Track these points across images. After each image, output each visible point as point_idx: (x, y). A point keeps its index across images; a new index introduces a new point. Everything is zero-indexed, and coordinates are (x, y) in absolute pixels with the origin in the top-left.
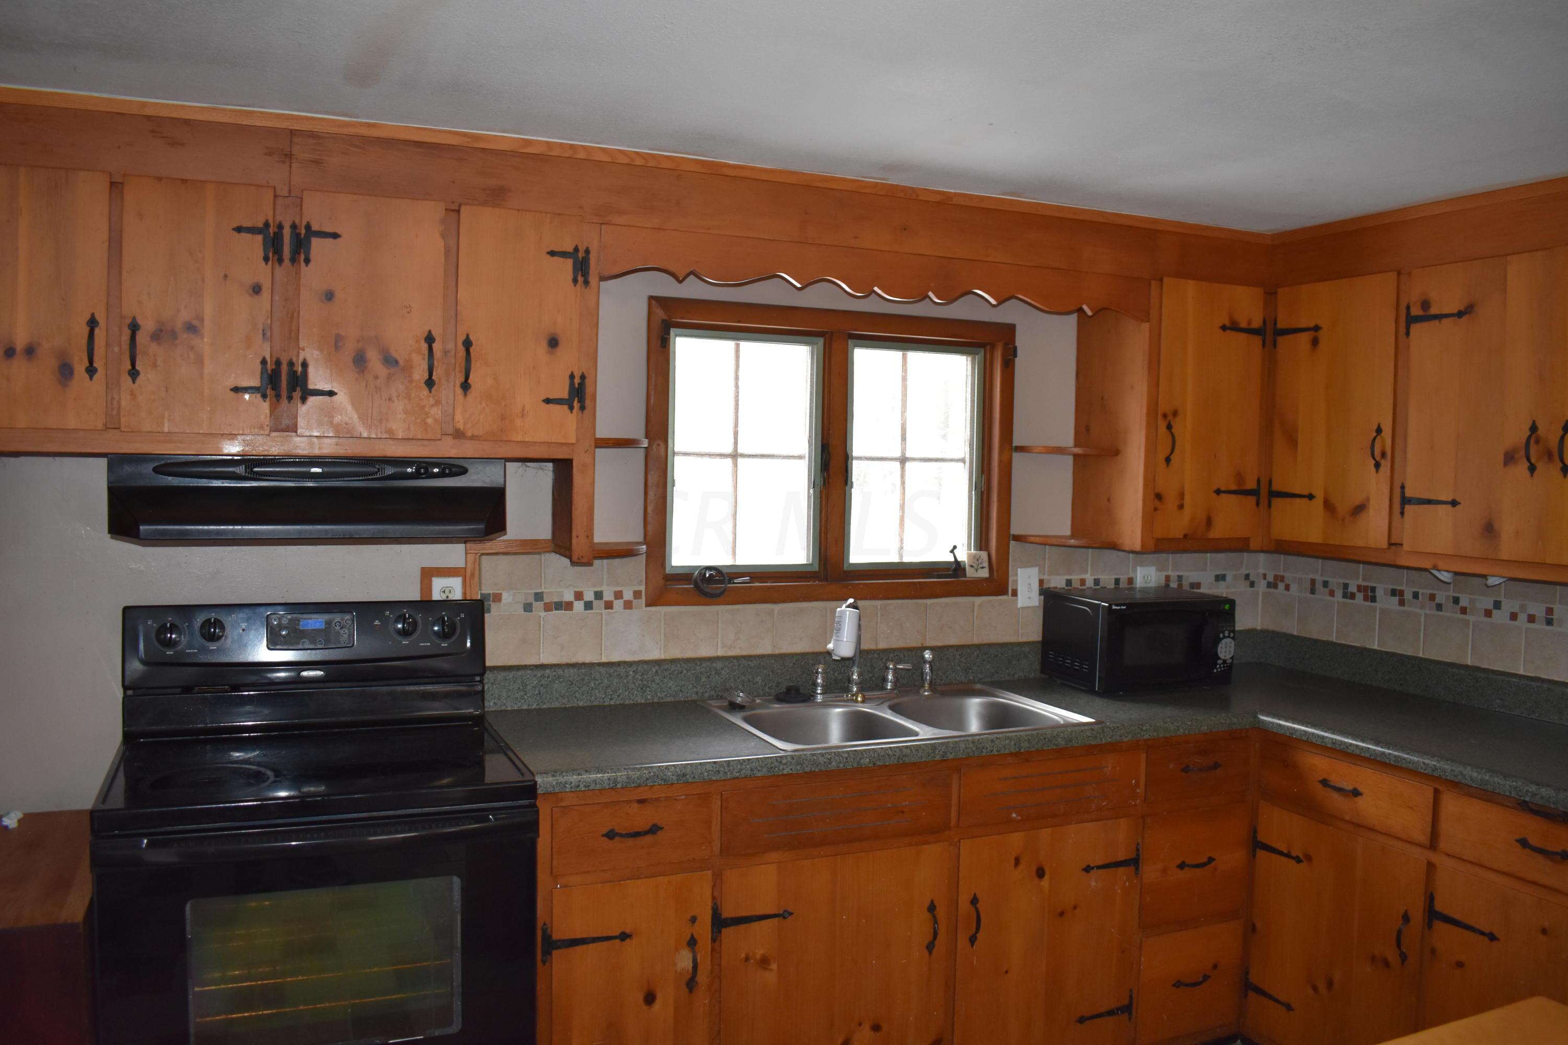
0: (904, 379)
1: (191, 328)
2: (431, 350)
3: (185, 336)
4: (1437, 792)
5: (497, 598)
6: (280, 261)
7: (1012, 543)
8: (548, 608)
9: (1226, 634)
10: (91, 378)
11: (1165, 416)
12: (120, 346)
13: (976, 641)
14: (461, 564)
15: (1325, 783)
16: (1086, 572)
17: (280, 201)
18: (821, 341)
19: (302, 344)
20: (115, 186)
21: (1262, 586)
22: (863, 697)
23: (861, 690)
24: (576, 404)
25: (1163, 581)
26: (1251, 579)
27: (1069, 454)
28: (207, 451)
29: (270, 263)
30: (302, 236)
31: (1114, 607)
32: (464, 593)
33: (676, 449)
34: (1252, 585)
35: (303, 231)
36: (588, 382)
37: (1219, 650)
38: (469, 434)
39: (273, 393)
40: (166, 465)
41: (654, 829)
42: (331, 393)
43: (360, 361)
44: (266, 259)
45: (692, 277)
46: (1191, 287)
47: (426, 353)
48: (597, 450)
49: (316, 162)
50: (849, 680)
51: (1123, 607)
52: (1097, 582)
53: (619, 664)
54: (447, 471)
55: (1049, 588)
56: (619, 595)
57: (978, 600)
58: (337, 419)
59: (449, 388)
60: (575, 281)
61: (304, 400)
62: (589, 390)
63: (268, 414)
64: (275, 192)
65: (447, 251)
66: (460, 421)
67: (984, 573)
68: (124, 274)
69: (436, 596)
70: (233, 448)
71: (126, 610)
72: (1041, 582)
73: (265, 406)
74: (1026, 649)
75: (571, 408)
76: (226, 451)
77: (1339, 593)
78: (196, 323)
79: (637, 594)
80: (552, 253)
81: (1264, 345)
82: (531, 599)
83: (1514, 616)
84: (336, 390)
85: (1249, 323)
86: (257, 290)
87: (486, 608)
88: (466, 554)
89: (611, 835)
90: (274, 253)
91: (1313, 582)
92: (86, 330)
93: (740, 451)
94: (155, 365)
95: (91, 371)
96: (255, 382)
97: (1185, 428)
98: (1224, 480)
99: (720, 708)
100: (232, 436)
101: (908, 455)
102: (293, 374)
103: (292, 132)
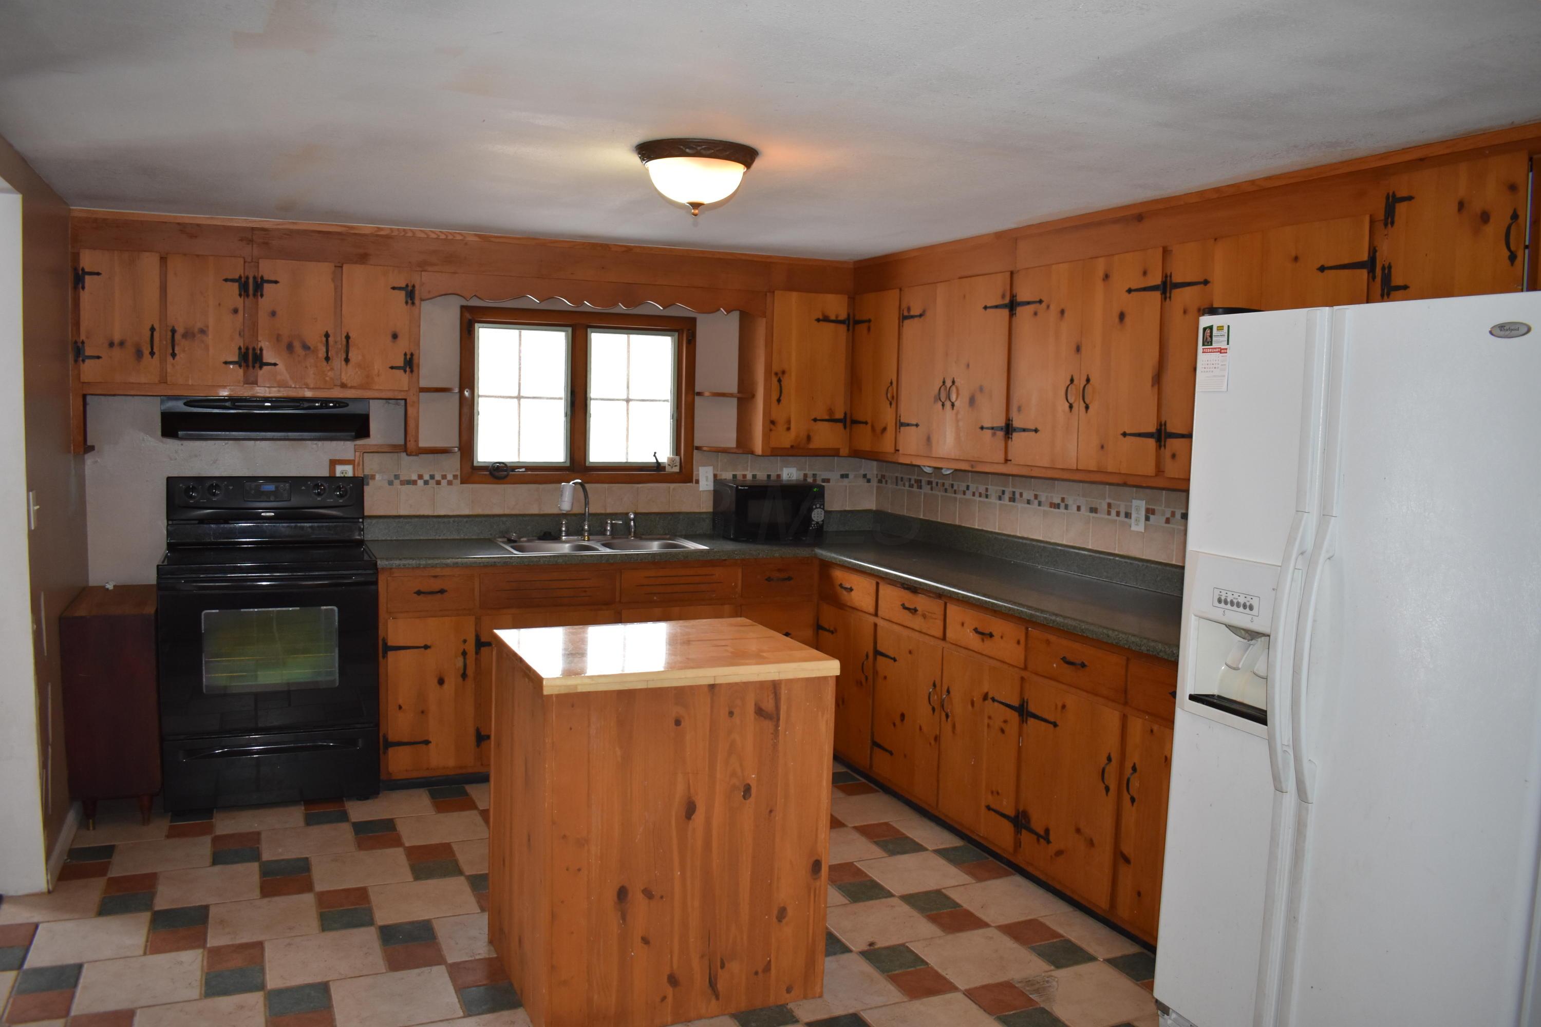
0: (628, 352)
1: (203, 331)
2: (327, 341)
3: (199, 335)
4: (878, 584)
5: (373, 477)
6: (248, 296)
7: (695, 451)
8: (403, 483)
9: (818, 506)
10: (152, 357)
11: (776, 374)
12: (166, 341)
13: (671, 510)
14: (352, 458)
15: (841, 585)
16: (747, 470)
17: (247, 264)
18: (570, 330)
19: (260, 338)
20: (163, 260)
21: (874, 483)
22: (588, 538)
23: (590, 534)
24: (408, 369)
25: (801, 477)
26: (868, 477)
27: (735, 397)
28: (212, 394)
29: (242, 297)
30: (259, 283)
31: (740, 488)
32: (354, 474)
33: (480, 394)
34: (869, 481)
35: (259, 280)
36: (415, 357)
37: (813, 516)
38: (349, 385)
39: (245, 364)
40: (191, 401)
41: (442, 591)
42: (275, 364)
43: (290, 347)
44: (240, 295)
45: (474, 297)
46: (794, 296)
47: (325, 342)
48: (421, 394)
49: (266, 244)
50: (583, 529)
51: (746, 488)
52: (754, 476)
53: (444, 516)
54: (337, 405)
55: (721, 479)
56: (444, 477)
57: (672, 486)
58: (279, 377)
59: (337, 362)
60: (407, 303)
61: (261, 368)
62: (415, 361)
63: (242, 376)
64: (244, 259)
65: (336, 288)
66: (344, 379)
67: (677, 469)
68: (168, 304)
69: (338, 474)
70: (224, 393)
71: (169, 479)
72: (715, 476)
73: (241, 372)
74: (704, 516)
75: (405, 371)
76: (221, 394)
77: (907, 484)
78: (205, 329)
79: (455, 477)
80: (394, 288)
81: (848, 330)
82: (392, 478)
83: (974, 494)
84: (277, 363)
85: (837, 317)
86: (236, 311)
87: (365, 483)
88: (355, 452)
89: (419, 593)
90: (244, 292)
91: (897, 477)
92: (149, 333)
93: (522, 394)
94: (184, 351)
95: (152, 353)
96: (236, 359)
97: (790, 383)
98: (821, 413)
99: (504, 542)
100: (224, 387)
101: (630, 398)
102: (255, 355)
103: (253, 229)
